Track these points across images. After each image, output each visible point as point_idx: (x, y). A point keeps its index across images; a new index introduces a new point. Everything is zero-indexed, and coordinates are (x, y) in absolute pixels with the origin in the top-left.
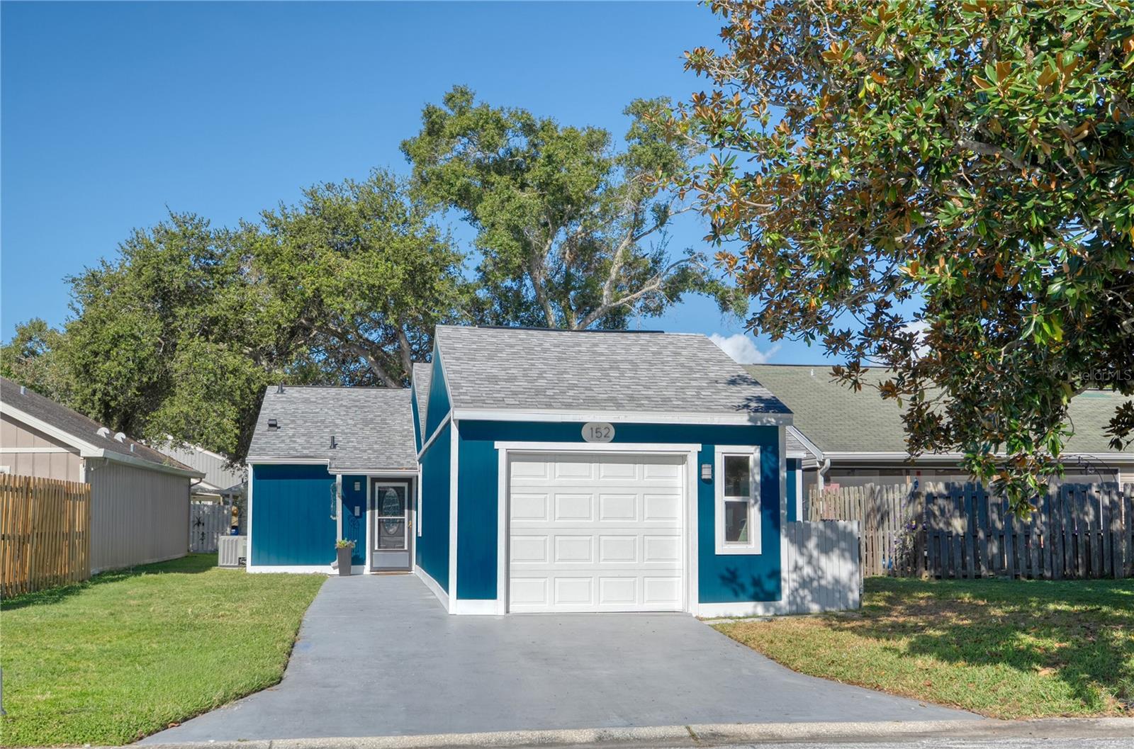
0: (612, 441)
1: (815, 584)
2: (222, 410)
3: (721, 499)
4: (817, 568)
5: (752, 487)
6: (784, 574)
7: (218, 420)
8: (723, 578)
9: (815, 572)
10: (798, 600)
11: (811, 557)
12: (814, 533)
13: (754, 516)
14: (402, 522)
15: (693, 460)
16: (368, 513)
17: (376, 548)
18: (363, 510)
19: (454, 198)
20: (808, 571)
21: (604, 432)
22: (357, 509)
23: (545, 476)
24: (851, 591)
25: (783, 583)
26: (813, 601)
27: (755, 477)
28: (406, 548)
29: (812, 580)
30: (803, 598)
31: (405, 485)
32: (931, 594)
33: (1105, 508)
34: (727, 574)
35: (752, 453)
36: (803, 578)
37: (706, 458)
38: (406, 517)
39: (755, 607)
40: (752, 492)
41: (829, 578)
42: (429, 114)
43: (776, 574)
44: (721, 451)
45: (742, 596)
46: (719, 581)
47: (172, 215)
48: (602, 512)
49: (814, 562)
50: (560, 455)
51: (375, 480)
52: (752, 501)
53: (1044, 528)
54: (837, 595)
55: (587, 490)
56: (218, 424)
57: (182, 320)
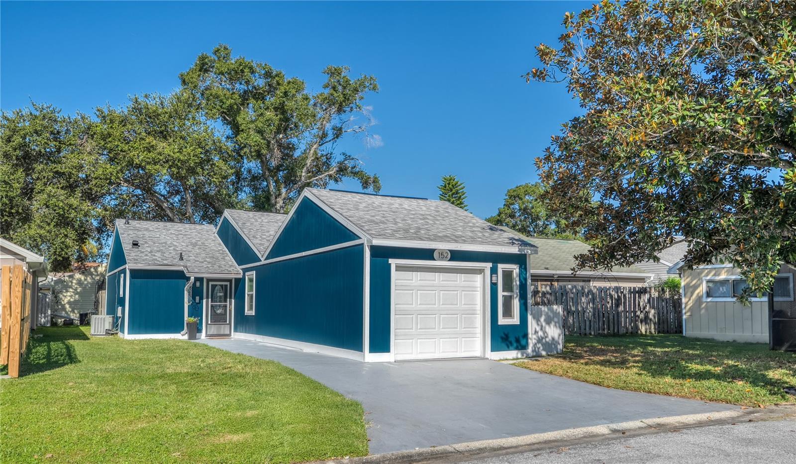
0: (449, 261)
1: (544, 340)
2: (66, 233)
3: (501, 294)
4: (545, 332)
5: (515, 288)
6: (530, 336)
7: (63, 239)
8: (502, 338)
9: (544, 334)
10: (537, 349)
11: (542, 326)
12: (543, 313)
13: (516, 303)
14: (226, 306)
15: (488, 272)
16: (204, 301)
17: (209, 323)
18: (201, 299)
19: (225, 110)
20: (540, 334)
21: (445, 255)
22: (197, 298)
23: (412, 280)
24: (559, 344)
25: (529, 341)
26: (544, 350)
27: (517, 282)
28: (228, 322)
29: (542, 338)
30: (539, 348)
31: (228, 283)
32: (573, 344)
33: (615, 299)
34: (503, 336)
35: (515, 269)
36: (538, 337)
37: (494, 271)
38: (228, 304)
39: (517, 354)
40: (515, 291)
41: (550, 337)
42: (203, 58)
43: (526, 336)
44: (501, 267)
45: (510, 348)
46: (500, 340)
47: (33, 103)
48: (441, 301)
49: (544, 329)
50: (420, 268)
51: (209, 280)
52: (515, 296)
53: (591, 310)
54: (553, 346)
55: (433, 288)
56: (63, 243)
57: (39, 173)
